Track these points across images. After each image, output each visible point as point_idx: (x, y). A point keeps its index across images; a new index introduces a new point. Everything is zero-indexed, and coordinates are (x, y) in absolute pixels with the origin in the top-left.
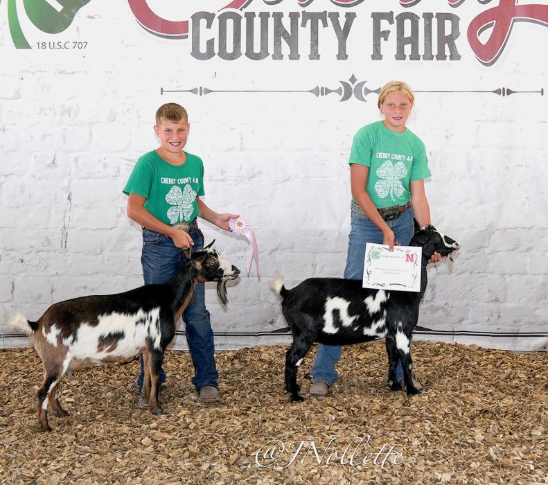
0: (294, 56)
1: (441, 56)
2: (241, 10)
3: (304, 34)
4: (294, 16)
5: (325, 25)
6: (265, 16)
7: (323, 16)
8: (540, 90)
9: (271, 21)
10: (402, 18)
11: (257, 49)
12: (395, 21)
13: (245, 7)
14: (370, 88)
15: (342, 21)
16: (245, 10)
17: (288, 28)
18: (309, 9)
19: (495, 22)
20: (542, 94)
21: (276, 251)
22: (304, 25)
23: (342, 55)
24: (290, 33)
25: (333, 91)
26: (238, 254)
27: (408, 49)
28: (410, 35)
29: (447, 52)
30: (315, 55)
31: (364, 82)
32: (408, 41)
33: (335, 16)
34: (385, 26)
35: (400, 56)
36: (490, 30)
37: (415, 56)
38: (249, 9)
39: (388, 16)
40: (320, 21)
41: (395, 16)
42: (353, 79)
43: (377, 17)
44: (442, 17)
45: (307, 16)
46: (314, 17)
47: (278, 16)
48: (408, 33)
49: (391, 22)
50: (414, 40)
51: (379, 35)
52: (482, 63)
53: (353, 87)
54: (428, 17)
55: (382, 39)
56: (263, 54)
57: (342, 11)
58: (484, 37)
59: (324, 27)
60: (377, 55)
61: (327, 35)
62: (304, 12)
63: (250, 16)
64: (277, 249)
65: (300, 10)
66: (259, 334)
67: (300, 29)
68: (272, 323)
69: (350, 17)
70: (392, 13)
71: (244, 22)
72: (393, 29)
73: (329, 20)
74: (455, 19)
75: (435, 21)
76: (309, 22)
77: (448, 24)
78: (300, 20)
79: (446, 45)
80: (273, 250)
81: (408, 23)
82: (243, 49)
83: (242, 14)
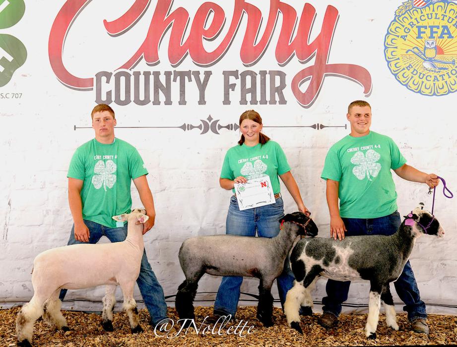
0: (168, 102)
1: (273, 102)
2: (130, 70)
3: (175, 87)
4: (168, 74)
5: (190, 80)
6: (147, 74)
7: (188, 73)
8: (345, 125)
9: (152, 78)
10: (244, 75)
11: (142, 98)
12: (240, 77)
13: (133, 68)
14: (221, 125)
15: (202, 77)
16: (133, 70)
17: (164, 82)
18: (179, 69)
19: (311, 76)
20: (346, 128)
22: (175, 80)
23: (202, 101)
24: (165, 86)
25: (196, 127)
27: (249, 97)
28: (250, 87)
29: (277, 99)
30: (183, 102)
31: (218, 120)
32: (249, 91)
33: (197, 74)
34: (232, 80)
35: (243, 101)
36: (308, 83)
37: (254, 102)
38: (136, 69)
39: (235, 74)
40: (186, 78)
41: (240, 73)
42: (210, 118)
43: (227, 74)
44: (273, 74)
45: (177, 74)
46: (182, 75)
47: (157, 74)
48: (249, 85)
49: (237, 78)
50: (253, 90)
51: (228, 87)
53: (210, 124)
54: (263, 73)
55: (230, 90)
56: (146, 101)
57: (202, 70)
58: (304, 88)
60: (227, 101)
61: (192, 88)
62: (175, 71)
63: (137, 74)
64: (156, 239)
65: (172, 69)
67: (172, 83)
69: (208, 74)
70: (237, 71)
71: (132, 78)
72: (238, 82)
73: (192, 76)
74: (282, 75)
75: (268, 77)
76: (178, 78)
77: (278, 78)
78: (172, 77)
79: (276, 93)
80: (154, 240)
81: (248, 79)
82: (132, 98)
83: (131, 72)
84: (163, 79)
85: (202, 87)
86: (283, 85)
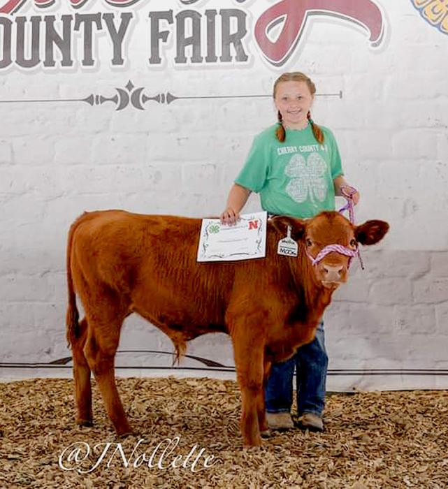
0: (67, 62)
1: (226, 57)
2: (12, 14)
3: (77, 38)
4: (67, 19)
5: (99, 27)
6: (36, 21)
7: (97, 17)
8: (339, 93)
9: (43, 25)
10: (182, 16)
11: (28, 56)
12: (175, 20)
13: (15, 12)
14: (147, 95)
15: (117, 22)
16: (16, 15)
17: (60, 33)
19: (285, 16)
20: (341, 97)
21: (48, 273)
22: (77, 28)
23: (118, 60)
24: (62, 38)
25: (108, 100)
26: (8, 276)
27: (189, 50)
28: (191, 35)
29: (233, 52)
30: (88, 61)
31: (142, 89)
32: (188, 42)
33: (109, 18)
34: (163, 25)
35: (180, 58)
37: (196, 58)
39: (168, 15)
40: (94, 24)
41: (175, 14)
42: (130, 86)
43: (155, 17)
44: (226, 14)
45: (80, 18)
46: (88, 19)
47: (50, 20)
48: (188, 33)
49: (171, 22)
50: (195, 41)
51: (157, 36)
52: (272, 63)
53: (130, 94)
54: (211, 14)
55: (161, 40)
56: (35, 61)
57: (118, 12)
58: (274, 35)
59: (98, 29)
60: (155, 59)
62: (77, 14)
63: (21, 21)
64: (49, 271)
65: (73, 12)
66: (36, 366)
67: (73, 32)
68: (48, 352)
69: (126, 18)
70: (171, 11)
71: (14, 27)
72: (172, 28)
73: (103, 22)
74: (241, 15)
75: (218, 19)
76: (82, 24)
77: (234, 21)
78: (73, 23)
79: (232, 45)
80: (46, 272)
81: (188, 22)
82: (14, 57)
83: (13, 18)
84: (59, 27)
85: (118, 37)
86: (242, 31)
